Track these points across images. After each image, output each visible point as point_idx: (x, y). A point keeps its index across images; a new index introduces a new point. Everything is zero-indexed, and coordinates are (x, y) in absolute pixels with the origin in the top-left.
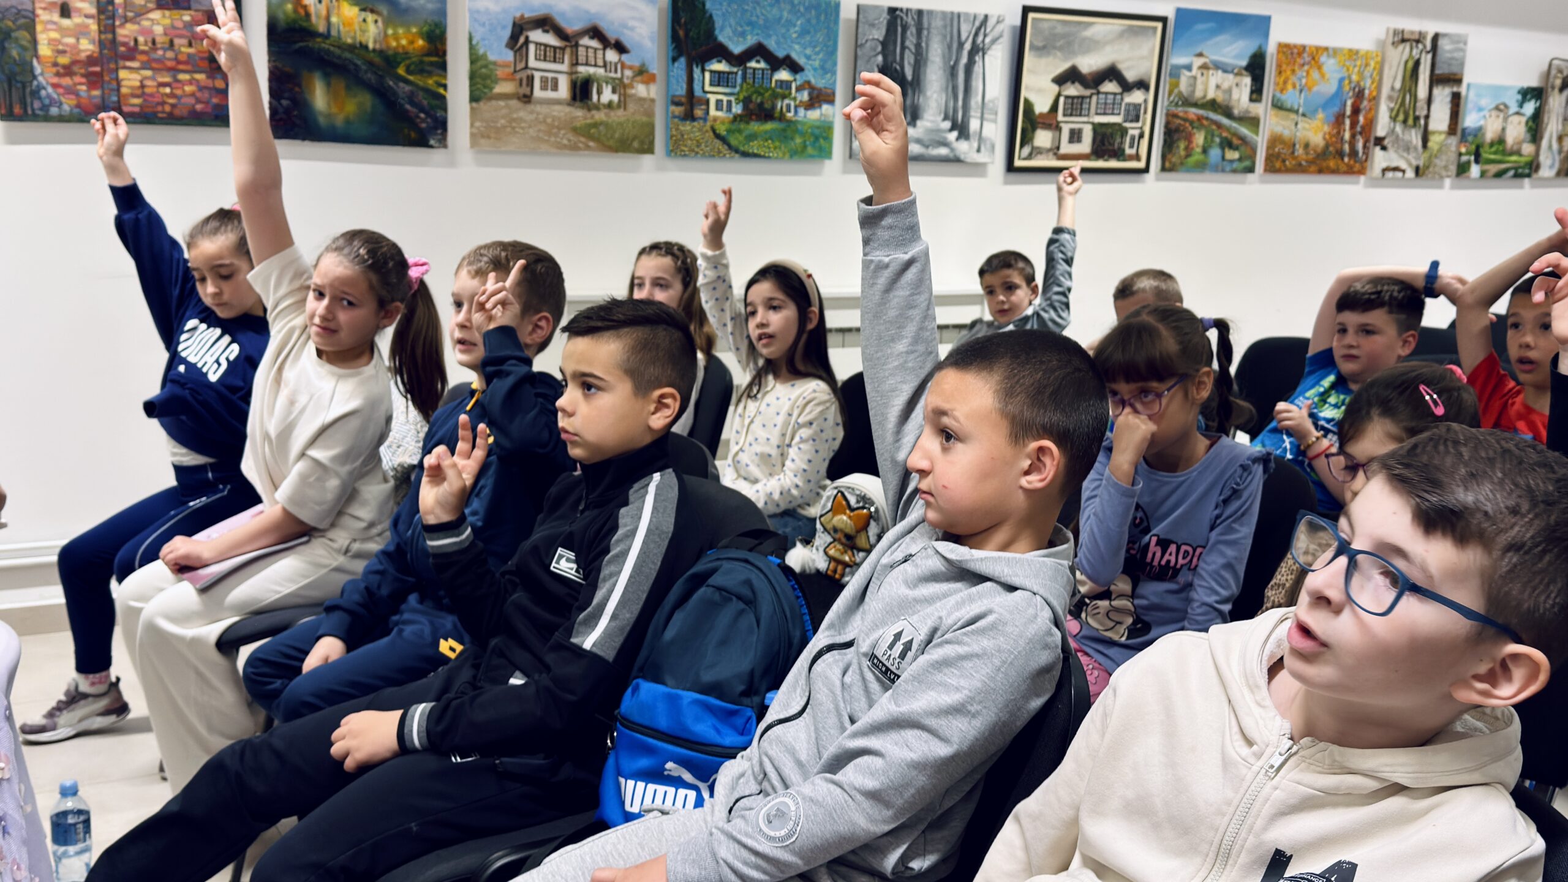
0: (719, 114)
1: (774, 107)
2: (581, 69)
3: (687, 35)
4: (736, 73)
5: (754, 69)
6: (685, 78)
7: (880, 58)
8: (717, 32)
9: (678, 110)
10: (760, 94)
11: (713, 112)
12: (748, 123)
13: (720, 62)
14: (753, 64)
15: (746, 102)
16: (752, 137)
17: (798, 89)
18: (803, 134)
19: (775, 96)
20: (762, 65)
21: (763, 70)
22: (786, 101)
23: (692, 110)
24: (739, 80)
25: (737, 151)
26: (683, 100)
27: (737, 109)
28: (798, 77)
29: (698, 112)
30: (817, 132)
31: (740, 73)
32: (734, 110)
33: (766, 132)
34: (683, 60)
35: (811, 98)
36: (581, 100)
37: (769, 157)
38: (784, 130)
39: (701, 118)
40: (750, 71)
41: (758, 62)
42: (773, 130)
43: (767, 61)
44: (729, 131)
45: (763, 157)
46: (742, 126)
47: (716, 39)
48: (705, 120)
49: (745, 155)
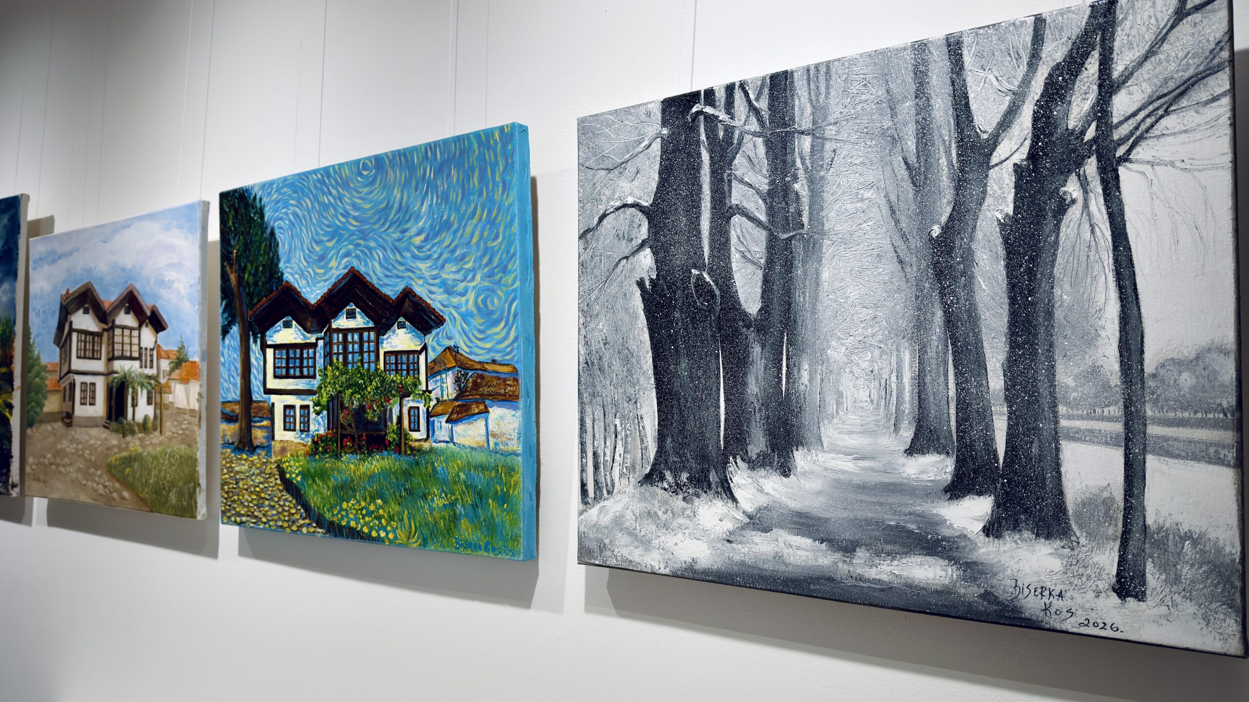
0: (290, 436)
1: (384, 418)
2: (118, 365)
3: (240, 279)
4: (314, 345)
5: (345, 332)
6: (239, 365)
7: (646, 260)
8: (281, 265)
9: (229, 430)
10: (360, 389)
11: (280, 434)
12: (337, 456)
13: (287, 325)
14: (342, 322)
15: (334, 406)
16: (345, 490)
17: (432, 372)
18: (447, 486)
19: (387, 391)
20: (360, 321)
21: (360, 331)
22: (409, 402)
23: (249, 428)
24: (320, 362)
25: (320, 521)
26: (237, 409)
27: (319, 425)
28: (429, 339)
29: (259, 435)
30: (481, 480)
31: (321, 343)
32: (312, 427)
33: (372, 477)
34: (235, 330)
35: (461, 394)
36: (116, 420)
37: (378, 540)
38: (407, 474)
39: (262, 447)
40: (338, 338)
41: (351, 315)
42: (385, 473)
43: (366, 312)
44: (305, 474)
45: (368, 538)
46: (328, 463)
47: (280, 278)
48: (268, 448)
49: (336, 530)
